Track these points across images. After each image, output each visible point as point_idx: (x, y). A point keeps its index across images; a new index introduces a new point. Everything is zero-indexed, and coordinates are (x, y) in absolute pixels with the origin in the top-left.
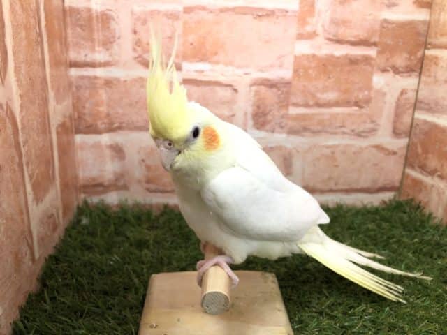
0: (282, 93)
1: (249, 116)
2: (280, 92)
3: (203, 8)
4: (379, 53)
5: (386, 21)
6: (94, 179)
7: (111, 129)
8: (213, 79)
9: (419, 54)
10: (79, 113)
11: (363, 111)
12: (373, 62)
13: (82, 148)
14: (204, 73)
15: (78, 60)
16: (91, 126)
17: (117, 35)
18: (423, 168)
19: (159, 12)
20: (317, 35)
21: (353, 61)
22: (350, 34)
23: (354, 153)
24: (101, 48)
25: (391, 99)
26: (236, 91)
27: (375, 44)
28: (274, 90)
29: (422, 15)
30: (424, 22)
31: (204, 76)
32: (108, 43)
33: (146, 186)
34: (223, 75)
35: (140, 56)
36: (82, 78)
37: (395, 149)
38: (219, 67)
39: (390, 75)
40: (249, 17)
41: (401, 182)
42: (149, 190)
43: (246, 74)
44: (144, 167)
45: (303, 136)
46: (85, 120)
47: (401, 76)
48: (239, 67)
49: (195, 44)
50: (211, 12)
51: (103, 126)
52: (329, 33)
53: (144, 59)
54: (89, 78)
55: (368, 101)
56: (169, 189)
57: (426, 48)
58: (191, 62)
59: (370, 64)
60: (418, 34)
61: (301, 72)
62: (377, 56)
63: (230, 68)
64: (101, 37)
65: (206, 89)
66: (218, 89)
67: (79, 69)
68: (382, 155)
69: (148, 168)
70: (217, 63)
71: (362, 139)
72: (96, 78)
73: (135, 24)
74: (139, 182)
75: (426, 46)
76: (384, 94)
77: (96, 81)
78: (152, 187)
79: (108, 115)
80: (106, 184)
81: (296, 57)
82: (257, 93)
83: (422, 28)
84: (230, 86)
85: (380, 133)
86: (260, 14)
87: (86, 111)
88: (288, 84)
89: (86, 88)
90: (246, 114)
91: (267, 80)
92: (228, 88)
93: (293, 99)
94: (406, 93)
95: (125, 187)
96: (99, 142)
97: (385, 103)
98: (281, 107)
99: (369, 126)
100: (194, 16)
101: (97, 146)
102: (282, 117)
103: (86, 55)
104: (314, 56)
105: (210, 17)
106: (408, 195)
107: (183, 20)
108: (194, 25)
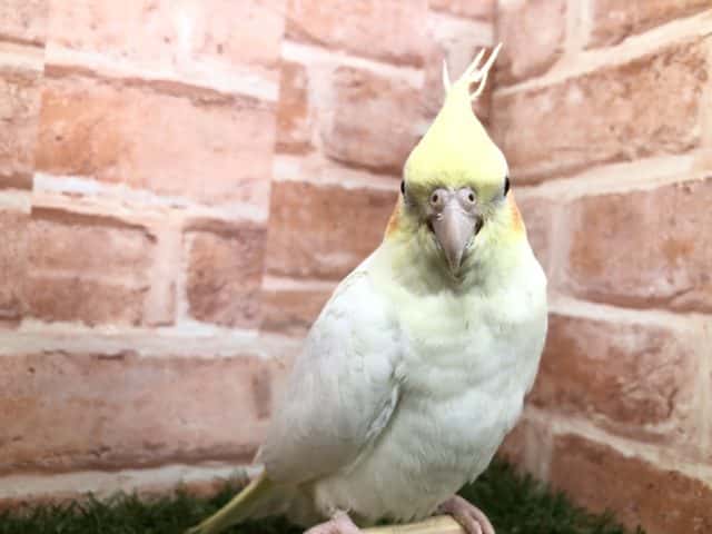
0: (248, 251)
1: (181, 292)
2: (245, 247)
3: (91, 74)
14: (85, 199)
26: (152, 239)
28: (234, 242)
31: (84, 204)
38: (119, 189)
40: (184, 101)
43: (175, 207)
45: (290, 335)
48: (159, 192)
49: (67, 138)
58: (57, 174)
61: (286, 212)
63: (143, 193)
65: (86, 232)
70: (114, 180)
81: (274, 185)
82: (197, 245)
86: (206, 98)
88: (261, 232)
90: (173, 286)
91: (219, 222)
93: (271, 262)
98: (249, 276)
102: (250, 295)
104: (307, 185)
107: (43, 89)
108: (65, 102)
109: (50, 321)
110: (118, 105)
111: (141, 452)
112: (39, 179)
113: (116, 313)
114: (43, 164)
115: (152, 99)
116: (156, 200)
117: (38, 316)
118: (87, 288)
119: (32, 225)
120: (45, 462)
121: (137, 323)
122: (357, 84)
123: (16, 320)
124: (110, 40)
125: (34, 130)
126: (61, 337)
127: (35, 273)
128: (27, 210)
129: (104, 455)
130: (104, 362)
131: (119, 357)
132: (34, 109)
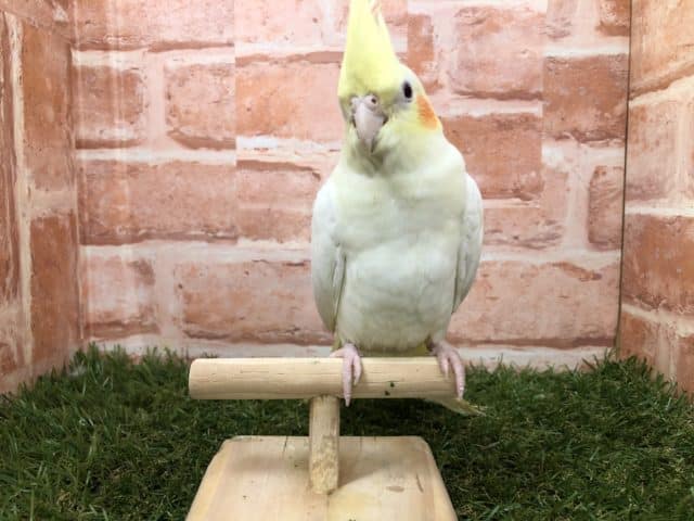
4: (547, 110)
5: (552, 60)
6: (108, 314)
7: (135, 239)
8: (283, 160)
9: (619, 109)
10: (90, 214)
11: (531, 204)
12: (539, 125)
13: (93, 266)
15: (92, 138)
16: (107, 233)
17: (145, 103)
18: (643, 297)
19: (201, 67)
20: (441, 87)
21: (504, 125)
22: (495, 82)
23: (522, 276)
24: (123, 121)
25: (579, 183)
27: (539, 96)
29: (615, 47)
30: (620, 57)
32: (133, 114)
33: (185, 327)
34: (296, 153)
35: (176, 130)
36: (97, 163)
37: (597, 269)
39: (572, 143)
41: (618, 330)
42: (189, 334)
44: (182, 297)
46: (98, 223)
47: (591, 146)
50: (276, 63)
51: (124, 233)
52: (460, 84)
53: (182, 134)
54: (105, 163)
55: (537, 188)
56: (220, 333)
57: (629, 99)
59: (533, 128)
60: (613, 76)
62: (545, 114)
64: (124, 106)
66: (290, 174)
67: (93, 151)
68: (574, 280)
69: (188, 298)
71: (532, 251)
72: (114, 163)
73: (169, 86)
74: (174, 319)
75: (629, 94)
76: (565, 176)
77: (117, 168)
78: (194, 328)
79: (132, 217)
80: (126, 322)
83: (617, 68)
84: (309, 169)
85: (566, 240)
87: (100, 211)
89: (101, 177)
92: (306, 172)
94: (604, 173)
95: (154, 329)
96: (117, 257)
97: (568, 190)
99: (543, 229)
100: (252, 70)
101: (114, 263)
103: (101, 132)
105: (275, 70)
106: (629, 351)
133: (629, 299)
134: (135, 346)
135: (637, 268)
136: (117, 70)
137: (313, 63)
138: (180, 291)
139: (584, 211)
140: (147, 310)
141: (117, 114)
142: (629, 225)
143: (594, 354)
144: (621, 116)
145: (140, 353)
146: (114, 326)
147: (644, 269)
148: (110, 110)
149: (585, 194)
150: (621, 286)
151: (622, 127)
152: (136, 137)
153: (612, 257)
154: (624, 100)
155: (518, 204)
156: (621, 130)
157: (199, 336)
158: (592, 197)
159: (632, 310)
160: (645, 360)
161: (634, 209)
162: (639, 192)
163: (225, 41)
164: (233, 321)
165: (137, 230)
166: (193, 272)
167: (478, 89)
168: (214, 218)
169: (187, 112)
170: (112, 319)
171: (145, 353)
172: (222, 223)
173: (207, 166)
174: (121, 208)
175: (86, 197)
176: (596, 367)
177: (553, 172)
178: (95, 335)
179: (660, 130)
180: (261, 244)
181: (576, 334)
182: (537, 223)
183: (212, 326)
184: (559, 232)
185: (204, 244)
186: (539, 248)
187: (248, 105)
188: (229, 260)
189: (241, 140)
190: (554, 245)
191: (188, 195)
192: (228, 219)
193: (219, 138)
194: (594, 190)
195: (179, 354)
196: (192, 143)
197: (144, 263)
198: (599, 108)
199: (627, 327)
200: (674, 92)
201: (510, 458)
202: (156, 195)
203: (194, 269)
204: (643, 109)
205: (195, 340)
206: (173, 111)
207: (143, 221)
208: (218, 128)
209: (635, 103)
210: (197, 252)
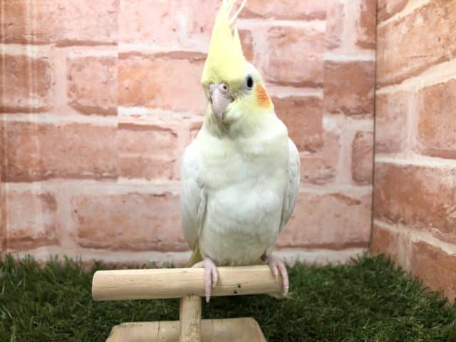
3: (139, 54)
4: (326, 94)
5: (328, 62)
6: (21, 232)
7: (43, 177)
8: (151, 123)
9: (370, 95)
10: (9, 160)
11: (316, 155)
12: (321, 104)
13: (11, 197)
14: (141, 118)
15: (11, 105)
16: (21, 174)
17: (52, 82)
18: (388, 216)
19: (94, 59)
21: (299, 103)
22: (293, 75)
23: (311, 202)
24: (36, 94)
25: (346, 142)
26: (175, 135)
27: (320, 85)
29: (367, 56)
30: (370, 63)
31: (142, 120)
32: (43, 90)
33: (77, 239)
34: (160, 119)
35: (75, 102)
36: (15, 123)
37: (358, 198)
38: (157, 111)
39: (341, 117)
40: (186, 61)
41: (371, 237)
42: (82, 245)
43: (185, 118)
44: (77, 219)
46: (15, 167)
47: (354, 118)
48: (176, 111)
49: (130, 88)
50: (147, 57)
51: (35, 173)
52: (270, 75)
53: (78, 104)
54: (22, 124)
55: (320, 145)
56: (104, 244)
57: (376, 89)
58: (128, 106)
59: (317, 106)
60: (366, 74)
62: (324, 97)
63: (168, 112)
64: (36, 84)
65: (143, 134)
66: (156, 133)
67: (13, 115)
68: (344, 205)
69: (81, 220)
70: (154, 107)
71: (318, 187)
72: (29, 123)
73: (70, 70)
74: (71, 235)
75: (376, 86)
76: (338, 137)
77: (28, 127)
78: (86, 241)
79: (41, 162)
80: (35, 237)
83: (369, 69)
84: (169, 130)
85: (338, 179)
86: (197, 58)
87: (17, 158)
89: (18, 134)
92: (167, 133)
94: (362, 136)
95: (56, 242)
96: (29, 191)
97: (339, 146)
99: (323, 171)
100: (129, 62)
101: (27, 195)
103: (19, 101)
105: (146, 62)
106: (379, 251)
107: (119, 65)
108: (128, 70)
109: (130, 178)
110: (153, 68)
111: (177, 243)
112: (121, 109)
113: (160, 173)
114: (121, 102)
115: (170, 62)
116: (176, 115)
117: (125, 176)
118: (145, 162)
119: (119, 132)
120: (133, 246)
121: (171, 178)
122: (283, 36)
123: (115, 178)
124: (146, 35)
125: (116, 86)
126: (136, 186)
127: (122, 155)
128: (116, 125)
129: (160, 244)
130: (157, 198)
131: (163, 195)
132: (115, 76)
133: (379, 217)
134: (42, 255)
135: (383, 197)
136: (32, 59)
137: (173, 58)
138: (76, 215)
139: (350, 160)
140: (51, 229)
141: (31, 89)
142: (378, 170)
143: (357, 253)
144: (371, 99)
145: (45, 260)
146: (27, 240)
147: (388, 198)
148: (26, 86)
149: (350, 148)
150: (373, 209)
151: (372, 106)
152: (45, 105)
153: (366, 190)
154: (373, 89)
155: (307, 155)
156: (372, 108)
157: (89, 246)
158: (354, 150)
159: (381, 224)
160: (390, 257)
161: (381, 159)
162: (384, 148)
163: (111, 41)
164: (113, 236)
165: (44, 171)
166: (85, 201)
167: (282, 79)
168: (101, 163)
169: (83, 89)
170: (23, 236)
171: (49, 259)
172: (107, 166)
173: (97, 127)
174: (33, 156)
175: (6, 147)
176: (358, 262)
177: (330, 134)
178: (11, 248)
179: (398, 110)
180: (135, 181)
181: (345, 240)
182: (320, 168)
183: (99, 239)
184: (334, 173)
185: (93, 182)
186: (320, 184)
187: (127, 85)
188: (111, 193)
189: (121, 110)
190: (330, 182)
191: (82, 147)
192: (111, 164)
193: (106, 108)
194: (355, 146)
195: (74, 260)
196: (86, 111)
197: (49, 194)
198: (358, 94)
199: (377, 235)
200: (405, 86)
201: (312, 329)
202: (60, 147)
203: (86, 199)
204: (385, 96)
205: (86, 249)
206: (73, 89)
207: (49, 165)
208: (105, 101)
209: (380, 92)
210: (88, 187)
